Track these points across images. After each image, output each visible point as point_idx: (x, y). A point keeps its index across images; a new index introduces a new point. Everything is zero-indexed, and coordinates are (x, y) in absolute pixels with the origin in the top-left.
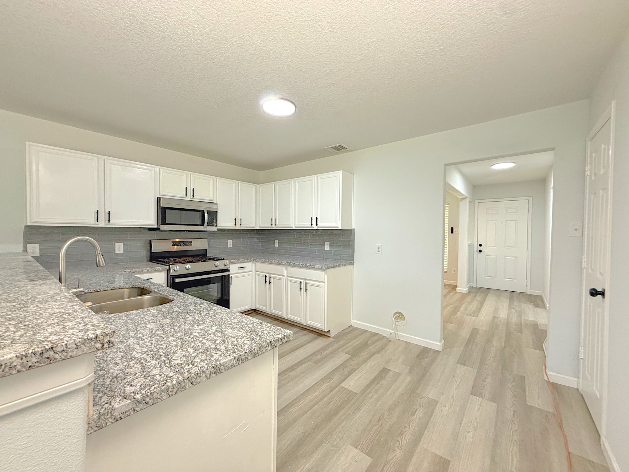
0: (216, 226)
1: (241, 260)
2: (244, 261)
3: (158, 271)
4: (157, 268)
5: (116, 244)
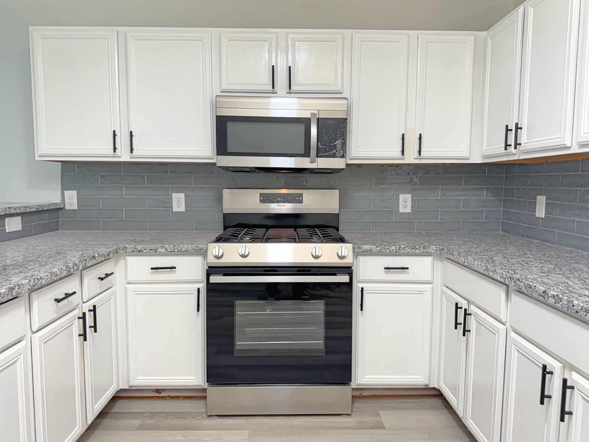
0: (343, 156)
1: (394, 248)
2: (403, 251)
3: (186, 253)
4: (185, 247)
5: (173, 194)
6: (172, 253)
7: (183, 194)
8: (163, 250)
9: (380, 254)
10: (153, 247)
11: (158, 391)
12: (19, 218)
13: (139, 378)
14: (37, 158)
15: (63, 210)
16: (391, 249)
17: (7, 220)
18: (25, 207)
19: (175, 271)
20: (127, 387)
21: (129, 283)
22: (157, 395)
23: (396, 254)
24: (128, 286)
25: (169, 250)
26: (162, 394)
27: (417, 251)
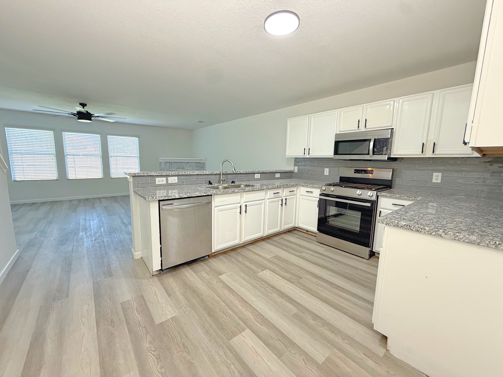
0: (387, 155)
1: (398, 195)
2: (403, 197)
3: (316, 188)
4: (316, 186)
5: (325, 169)
6: (312, 187)
7: (328, 169)
8: (309, 186)
9: (391, 197)
10: (307, 185)
11: (307, 231)
12: (280, 174)
13: (301, 224)
14: (286, 157)
15: (293, 173)
16: (397, 196)
17: (276, 174)
18: (281, 171)
19: (313, 194)
20: (298, 227)
21: (301, 195)
22: (307, 232)
23: (399, 198)
24: (300, 196)
25: (311, 186)
26: (308, 233)
27: (411, 199)
